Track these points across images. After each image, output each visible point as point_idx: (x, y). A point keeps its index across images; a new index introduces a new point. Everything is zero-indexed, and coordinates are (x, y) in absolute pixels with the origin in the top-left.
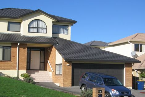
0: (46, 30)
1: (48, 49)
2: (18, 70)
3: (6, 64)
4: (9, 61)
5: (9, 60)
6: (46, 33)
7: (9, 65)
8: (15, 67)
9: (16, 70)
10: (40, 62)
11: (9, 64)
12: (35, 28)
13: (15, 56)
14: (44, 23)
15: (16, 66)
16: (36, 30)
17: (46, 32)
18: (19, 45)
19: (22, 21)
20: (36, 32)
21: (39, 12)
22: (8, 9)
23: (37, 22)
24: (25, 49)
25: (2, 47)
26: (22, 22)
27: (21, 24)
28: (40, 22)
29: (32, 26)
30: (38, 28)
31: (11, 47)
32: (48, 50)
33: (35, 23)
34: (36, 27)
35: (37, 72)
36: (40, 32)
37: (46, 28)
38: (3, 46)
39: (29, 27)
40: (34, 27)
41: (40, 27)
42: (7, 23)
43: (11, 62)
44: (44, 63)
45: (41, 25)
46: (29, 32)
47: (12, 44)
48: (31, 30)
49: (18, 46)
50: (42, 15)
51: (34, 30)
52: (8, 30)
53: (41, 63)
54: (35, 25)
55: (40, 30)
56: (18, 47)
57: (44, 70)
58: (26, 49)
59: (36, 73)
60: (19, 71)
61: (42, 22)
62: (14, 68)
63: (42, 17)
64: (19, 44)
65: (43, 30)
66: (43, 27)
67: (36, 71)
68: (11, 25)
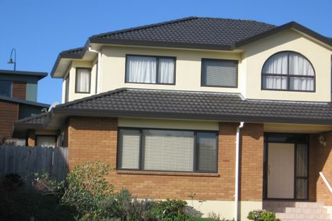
0: (312, 82)
1: (321, 138)
2: (239, 199)
3: (205, 183)
4: (213, 174)
5: (214, 171)
6: (314, 91)
7: (213, 187)
8: (230, 192)
9: (233, 200)
10: (296, 178)
11: (214, 183)
12: (281, 75)
13: (229, 161)
14: (305, 61)
15: (234, 189)
16: (284, 82)
17: (312, 89)
18: (241, 129)
19: (242, 56)
20: (284, 87)
21: (292, 29)
22: (191, 19)
23: (285, 59)
24: (257, 138)
25: (192, 133)
26: (242, 59)
27: (240, 65)
28: (296, 58)
29: (271, 71)
30: (290, 77)
31: (217, 133)
32: (321, 142)
33: (280, 61)
34: (285, 72)
35: (289, 206)
36: (296, 88)
37: (313, 77)
38: (196, 132)
39: (265, 75)
40: (279, 73)
41: (296, 73)
42: (199, 63)
43: (219, 176)
44: (307, 178)
45: (299, 67)
46: (263, 88)
47: (220, 124)
48: (270, 83)
49: (238, 130)
50: (302, 39)
51: (279, 81)
52: (203, 83)
53: (299, 180)
54: (280, 66)
55: (296, 83)
56: (238, 134)
57: (307, 200)
58: (262, 139)
59: (288, 210)
60: (242, 202)
61: (301, 59)
62: (227, 196)
63: (300, 44)
64: (242, 124)
65: (304, 82)
66: (305, 74)
67: (287, 203)
68: (211, 69)
